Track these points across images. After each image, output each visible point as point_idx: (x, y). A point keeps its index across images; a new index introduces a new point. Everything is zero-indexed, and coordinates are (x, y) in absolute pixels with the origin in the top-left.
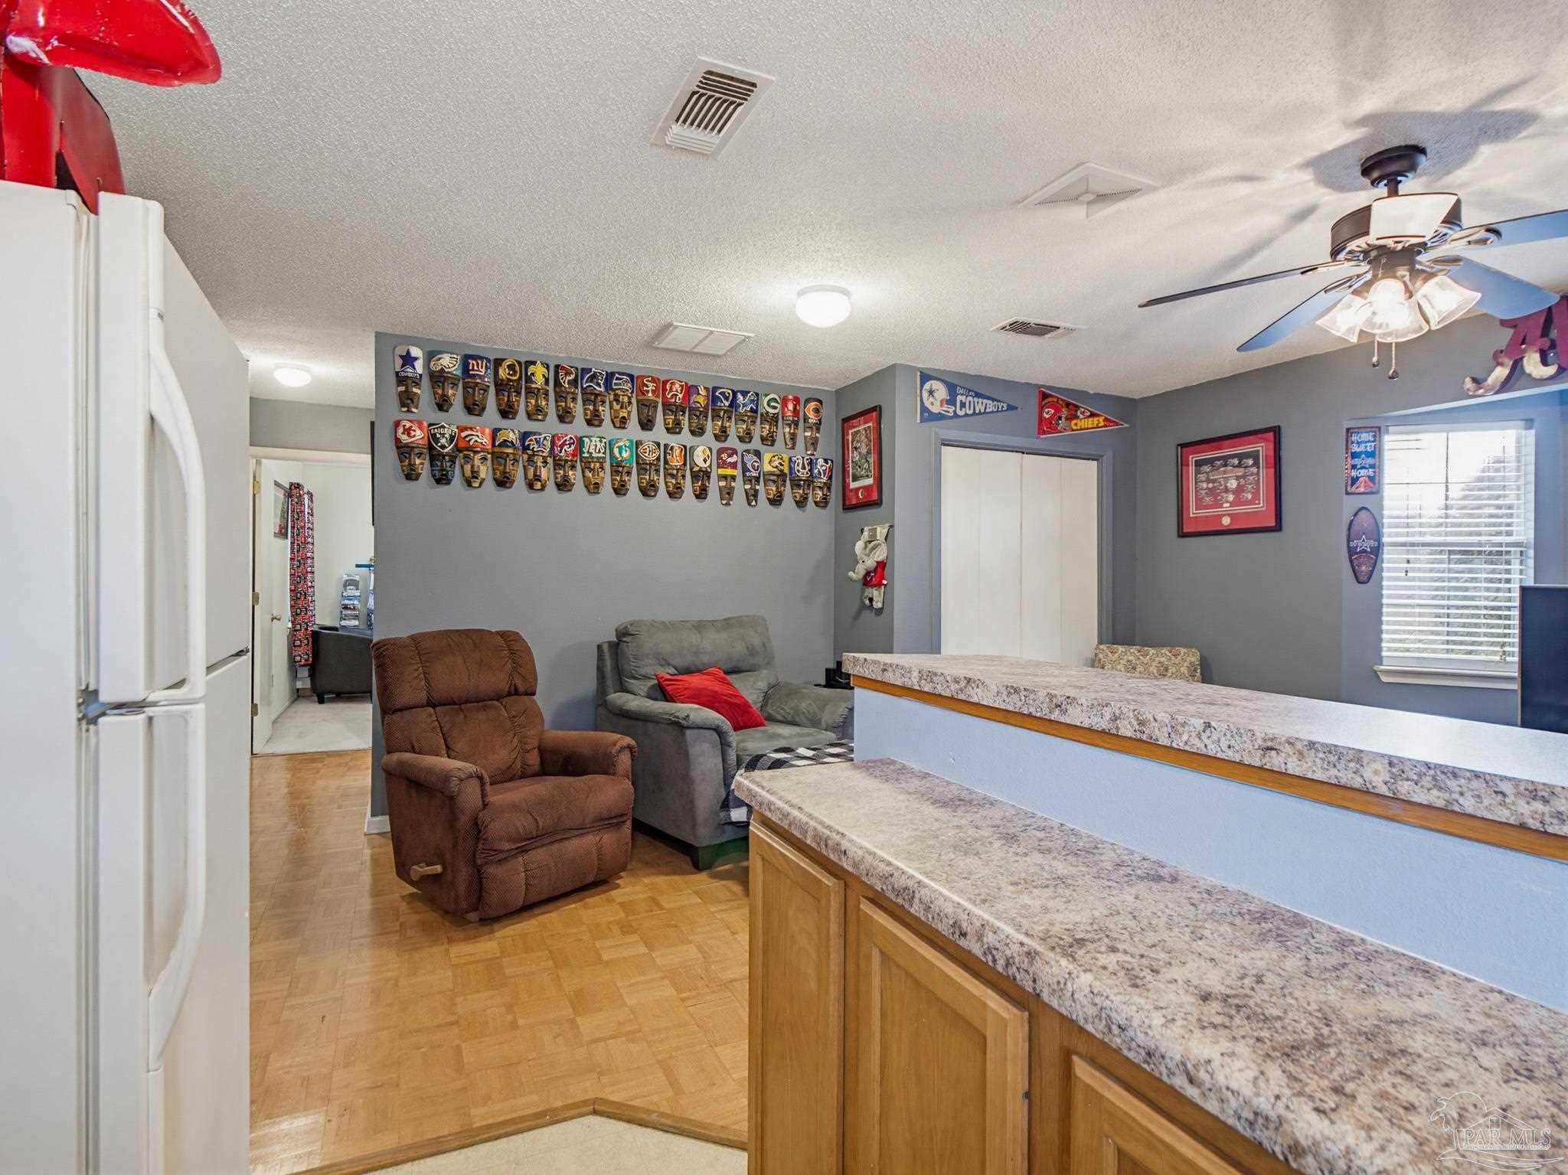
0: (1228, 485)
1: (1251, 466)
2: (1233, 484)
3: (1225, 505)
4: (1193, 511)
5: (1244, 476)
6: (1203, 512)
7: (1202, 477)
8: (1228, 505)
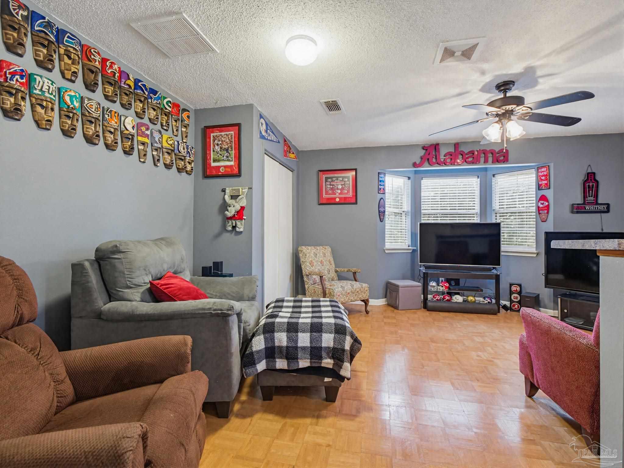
0: (338, 187)
1: (347, 181)
2: (340, 187)
3: (337, 194)
4: (324, 196)
5: (344, 185)
6: (328, 196)
7: (328, 183)
8: (338, 194)
